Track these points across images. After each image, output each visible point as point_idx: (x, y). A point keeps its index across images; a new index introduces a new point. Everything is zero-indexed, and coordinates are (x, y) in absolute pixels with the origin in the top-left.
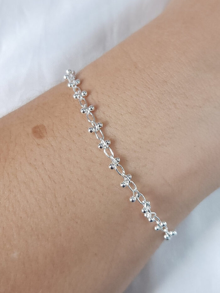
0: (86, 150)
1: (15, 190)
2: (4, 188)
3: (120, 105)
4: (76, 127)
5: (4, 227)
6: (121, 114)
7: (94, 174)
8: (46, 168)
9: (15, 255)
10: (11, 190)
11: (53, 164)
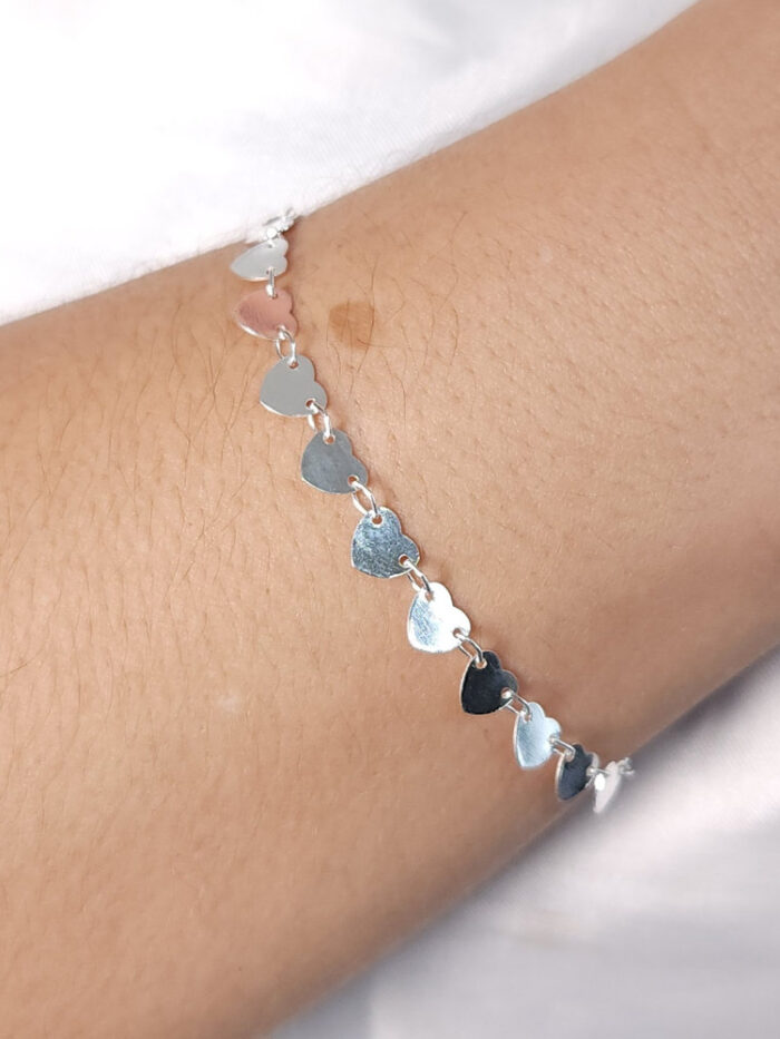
0: (510, 405)
1: (257, 502)
2: (220, 492)
3: (644, 271)
4: (483, 325)
5: (206, 615)
6: (645, 304)
7: (528, 488)
8: (371, 448)
9: (231, 702)
10: (245, 501)
11: (394, 438)
